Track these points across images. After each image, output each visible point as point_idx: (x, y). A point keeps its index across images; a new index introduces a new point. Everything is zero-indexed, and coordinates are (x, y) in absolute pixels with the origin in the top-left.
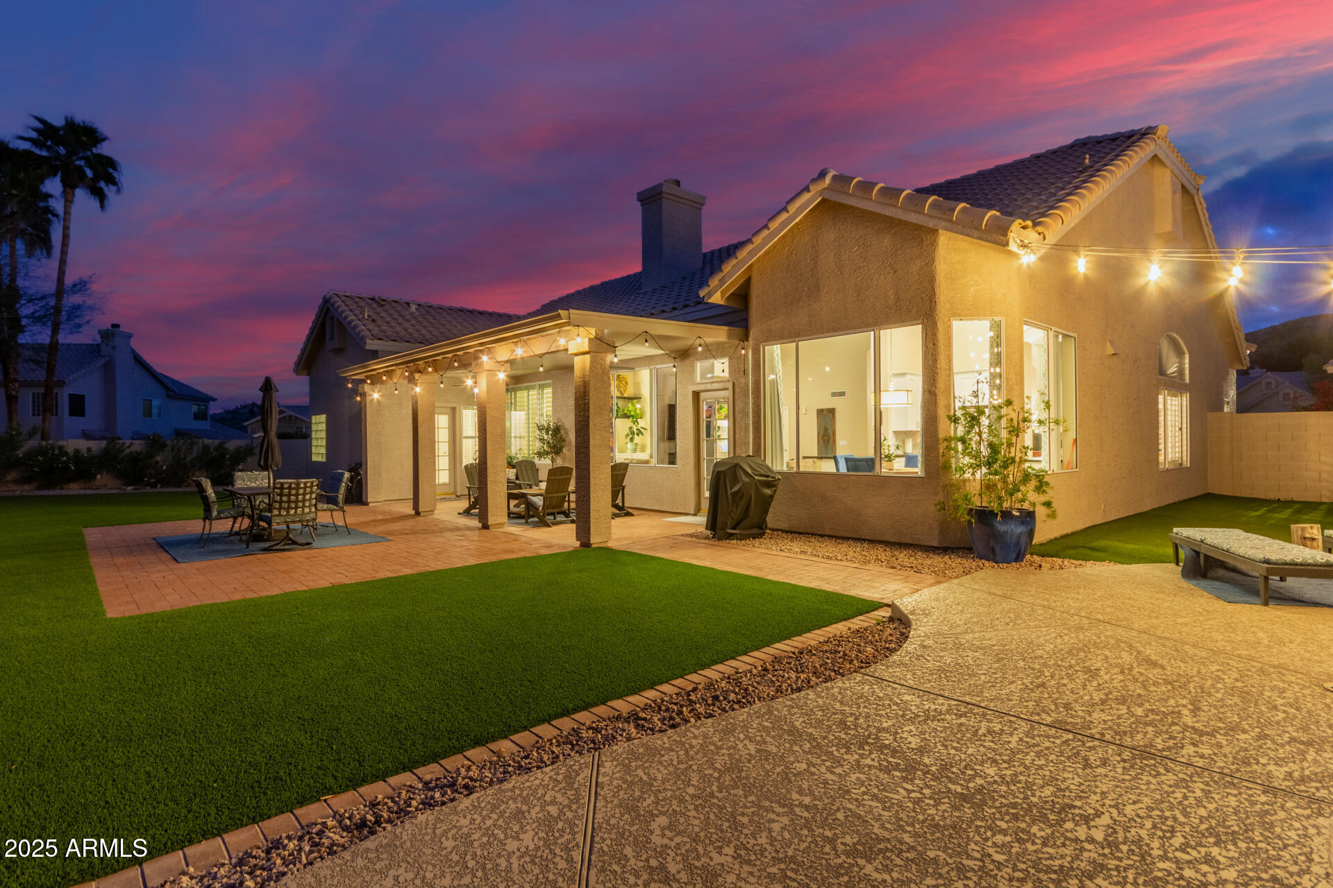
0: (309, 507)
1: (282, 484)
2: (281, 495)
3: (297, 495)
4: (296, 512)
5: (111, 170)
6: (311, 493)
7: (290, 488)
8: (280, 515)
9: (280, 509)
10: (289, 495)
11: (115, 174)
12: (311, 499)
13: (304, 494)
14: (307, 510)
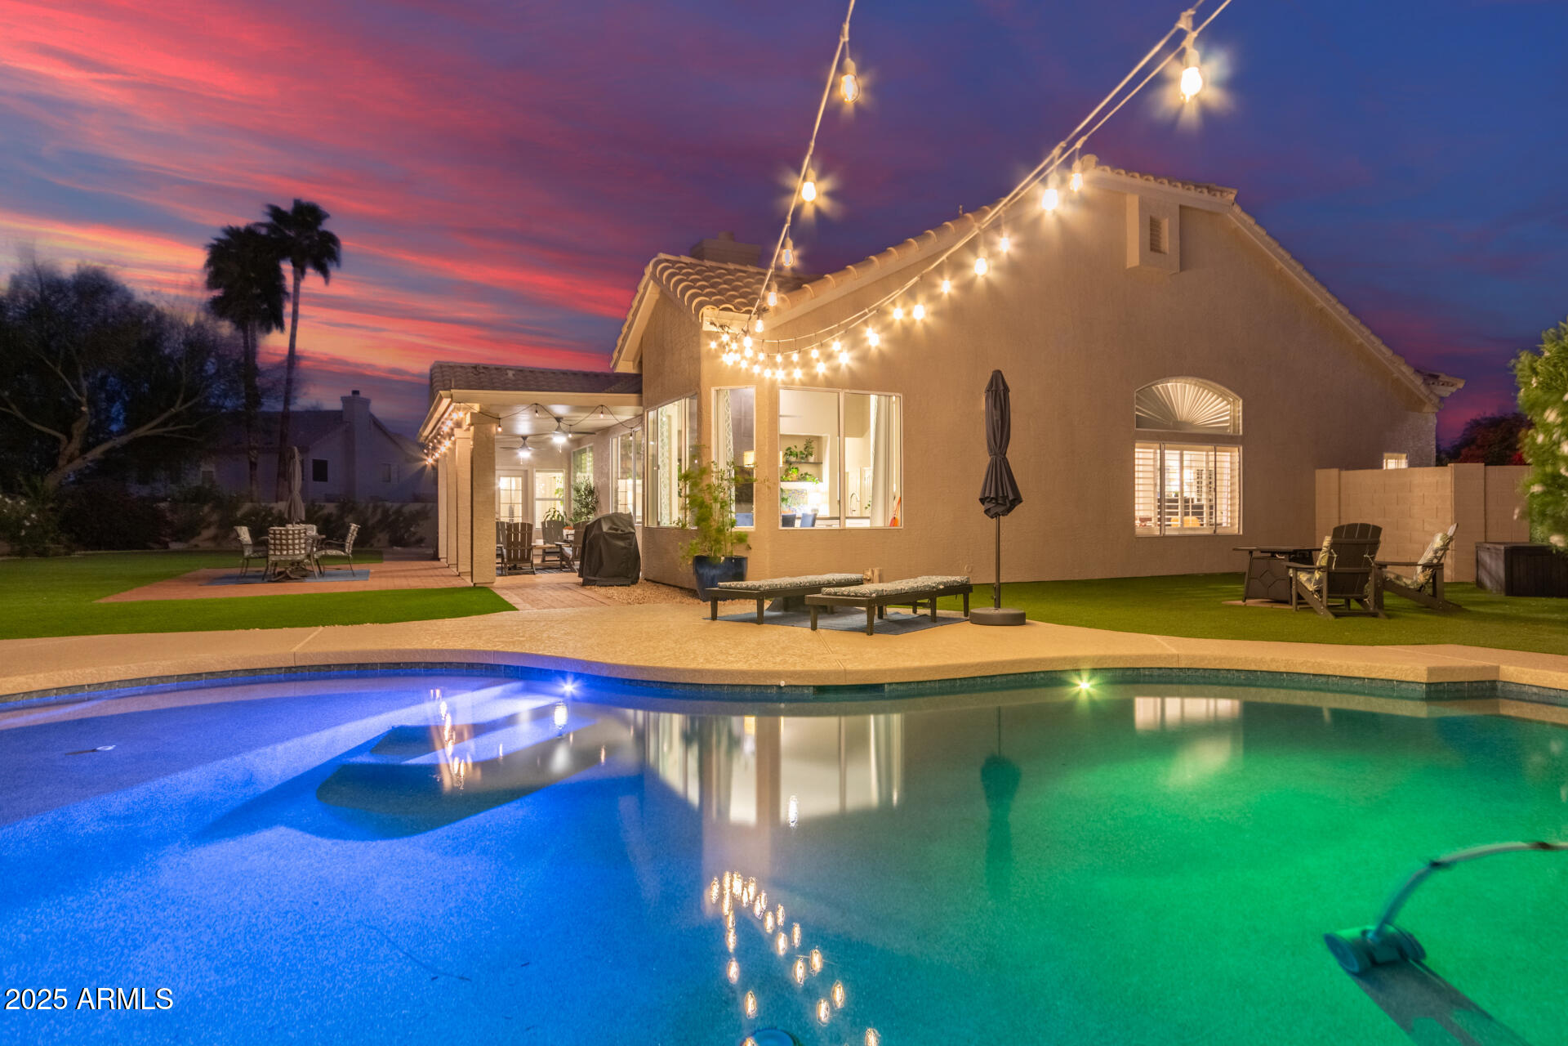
0: (300, 549)
1: (274, 530)
2: (275, 539)
3: (287, 539)
4: (288, 553)
5: (331, 245)
6: (300, 538)
7: (281, 534)
8: (275, 555)
9: (275, 550)
10: (281, 539)
11: (335, 248)
12: (300, 544)
13: (293, 539)
14: (297, 552)
